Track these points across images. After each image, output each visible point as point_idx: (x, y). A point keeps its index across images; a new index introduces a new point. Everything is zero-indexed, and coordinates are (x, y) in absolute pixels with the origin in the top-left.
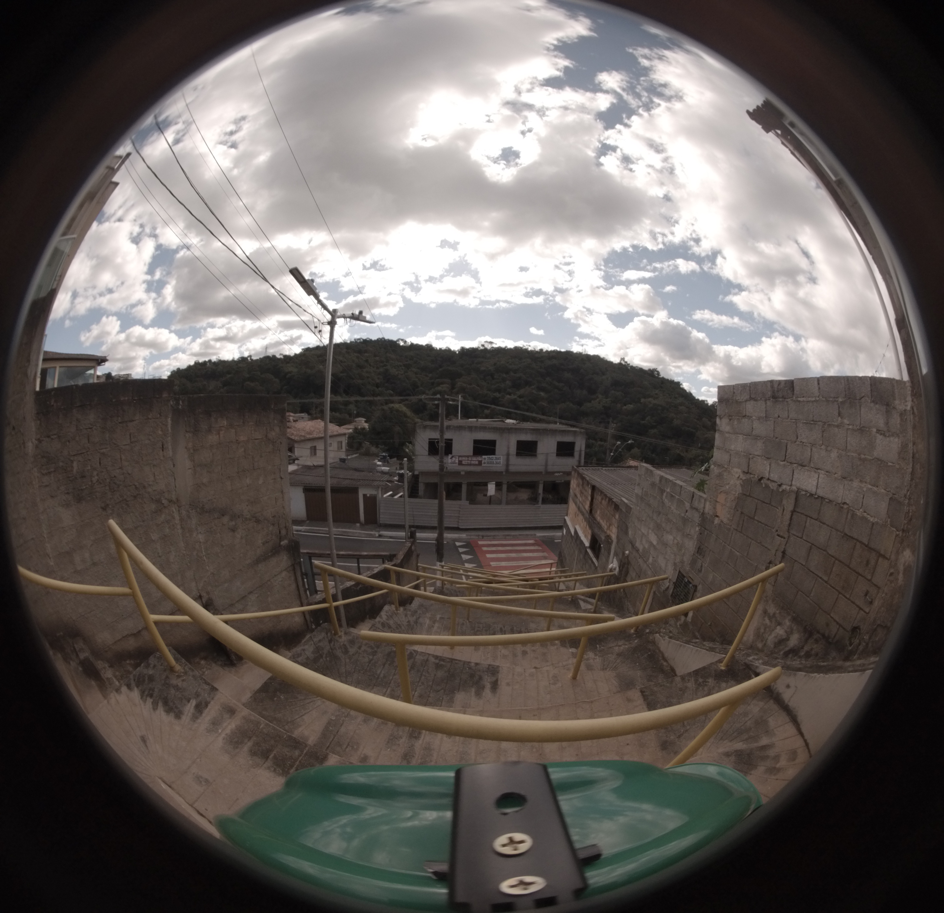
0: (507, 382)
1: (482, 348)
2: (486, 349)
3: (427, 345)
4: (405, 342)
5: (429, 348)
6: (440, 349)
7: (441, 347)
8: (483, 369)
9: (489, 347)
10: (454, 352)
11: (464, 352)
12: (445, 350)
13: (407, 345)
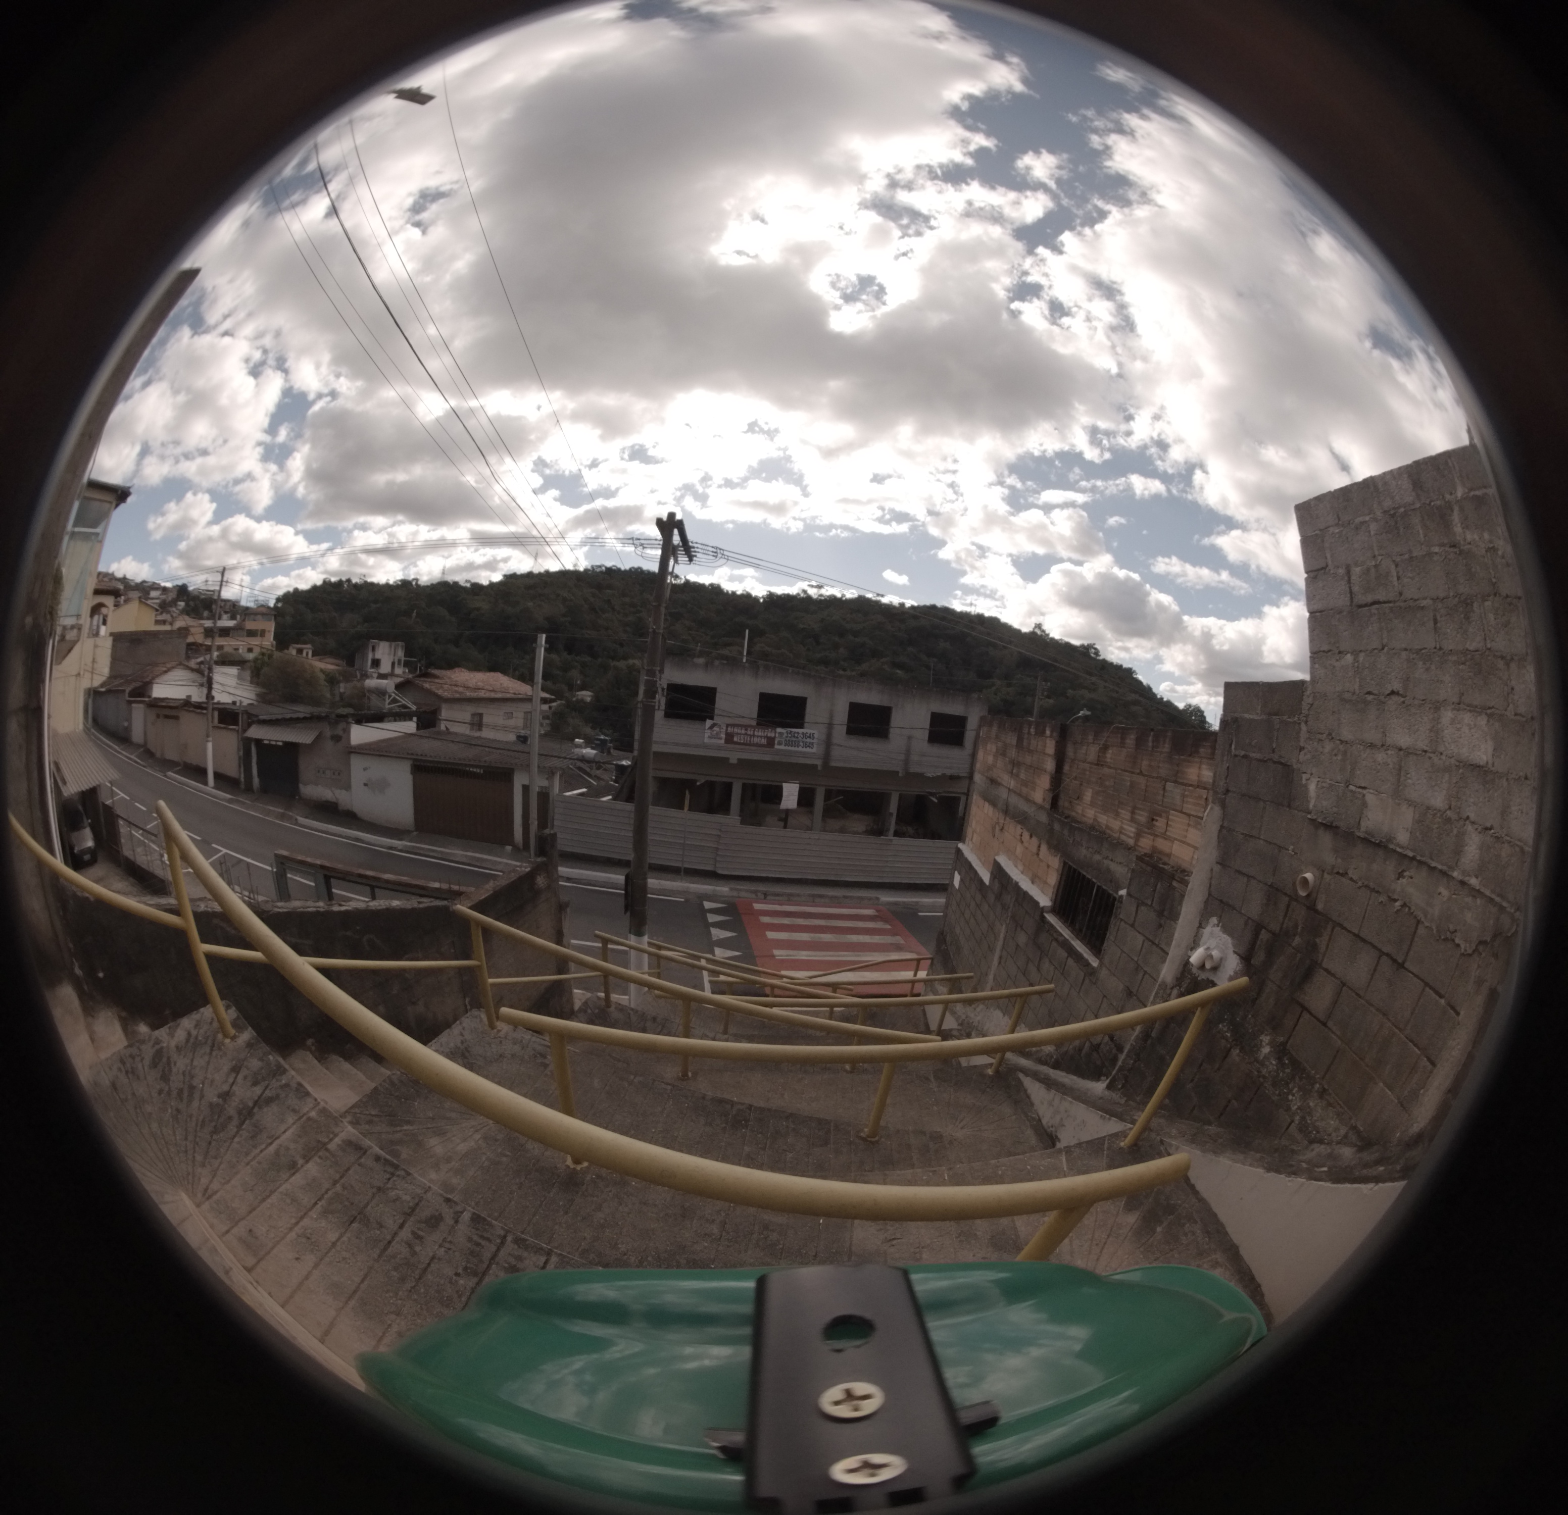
0: (842, 650)
1: (801, 595)
2: (809, 598)
3: (712, 585)
4: (676, 577)
5: (715, 590)
6: (734, 593)
7: (734, 590)
8: (802, 626)
9: (813, 592)
10: (756, 599)
11: (772, 599)
12: (742, 596)
13: (678, 582)
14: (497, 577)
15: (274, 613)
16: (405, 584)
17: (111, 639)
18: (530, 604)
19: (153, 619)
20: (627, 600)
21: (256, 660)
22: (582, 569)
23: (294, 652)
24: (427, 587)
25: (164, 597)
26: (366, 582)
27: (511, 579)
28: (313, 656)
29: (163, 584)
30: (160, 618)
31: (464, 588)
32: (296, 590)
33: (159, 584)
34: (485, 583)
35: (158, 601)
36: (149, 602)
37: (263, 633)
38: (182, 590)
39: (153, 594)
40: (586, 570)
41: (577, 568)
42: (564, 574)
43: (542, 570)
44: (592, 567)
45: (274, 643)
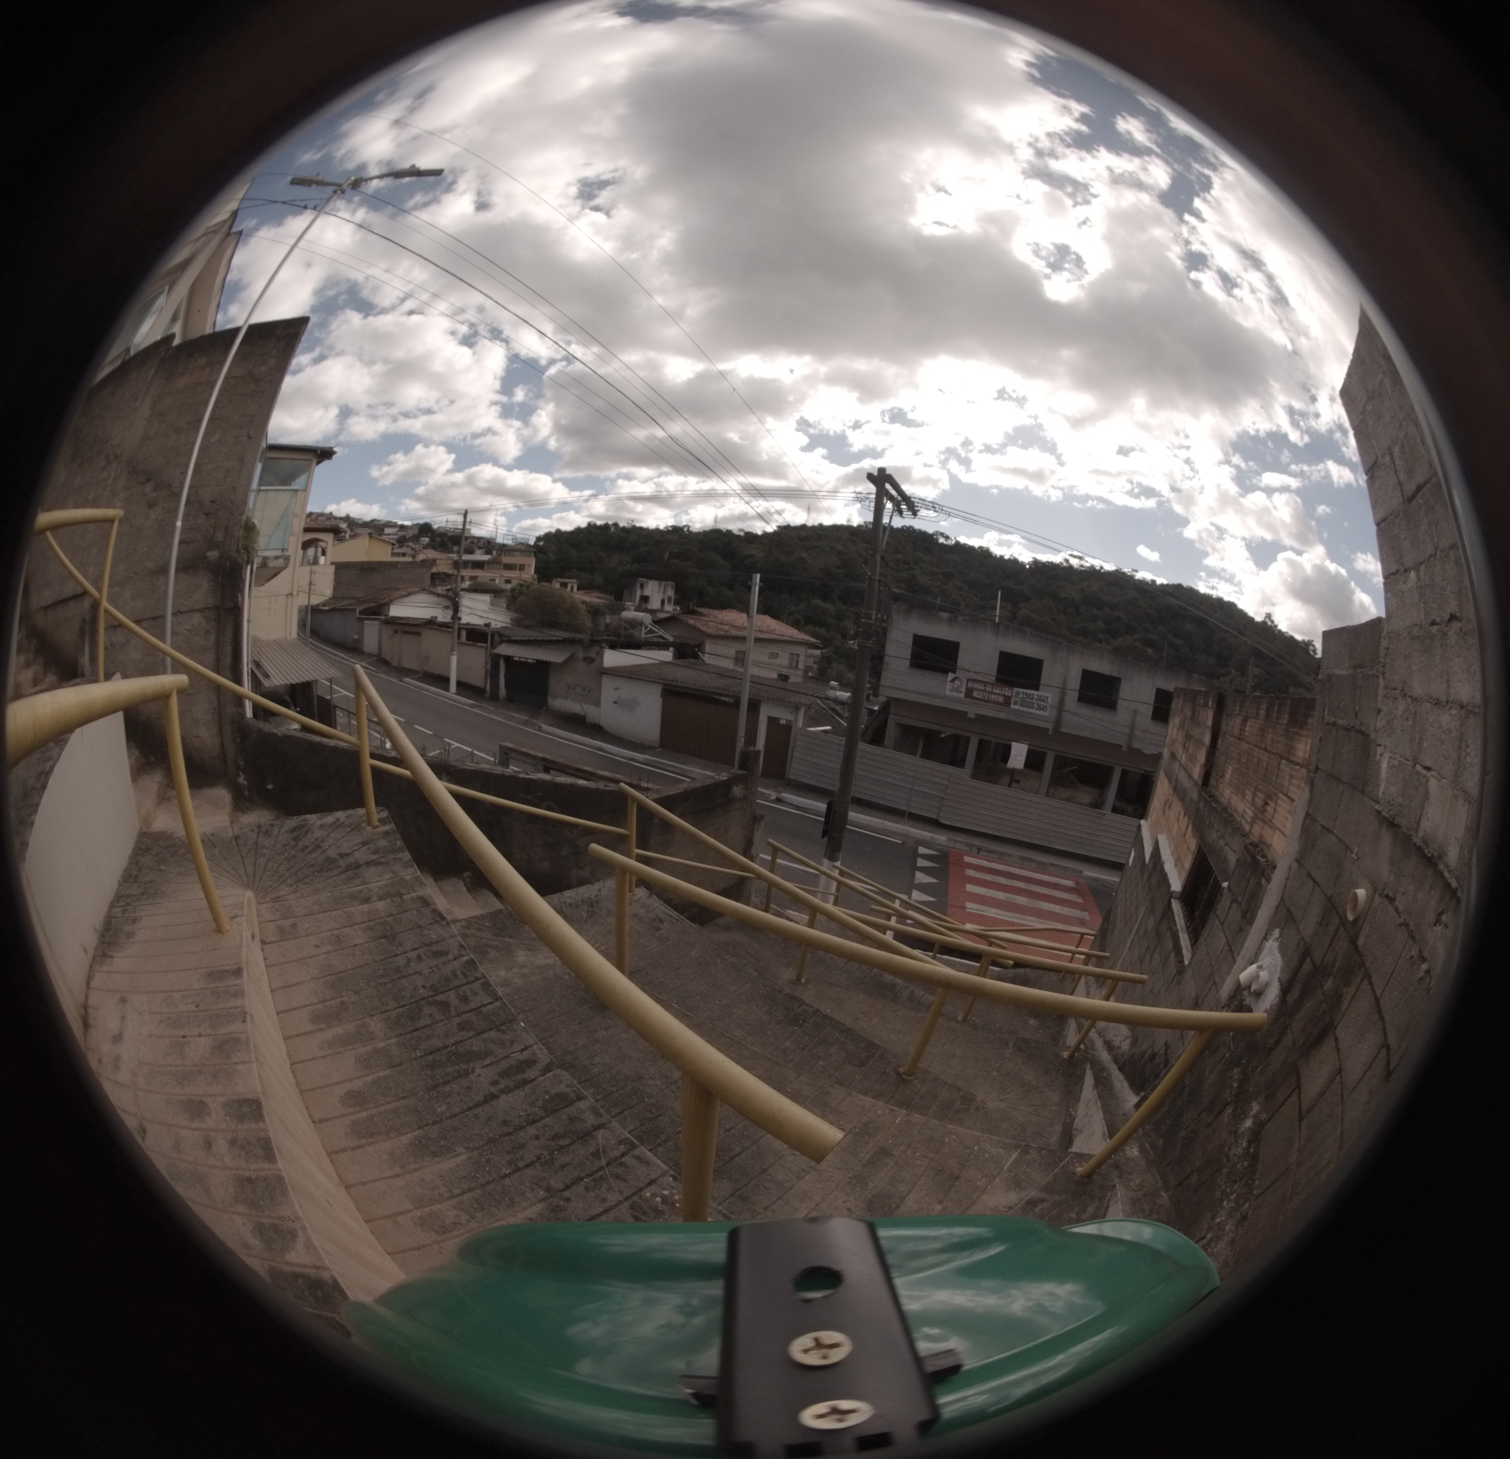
0: (1099, 623)
1: (1065, 564)
2: (1071, 568)
3: (980, 548)
4: (947, 538)
5: (984, 553)
6: (1002, 557)
7: (1002, 554)
8: (1063, 595)
9: (1075, 562)
10: (1022, 565)
11: (1037, 566)
12: (1009, 560)
13: (949, 542)
14: (771, 528)
15: (533, 550)
16: (676, 531)
17: (333, 567)
18: (804, 555)
19: (390, 551)
20: (900, 557)
21: (513, 590)
22: (855, 524)
23: (558, 586)
24: (699, 533)
25: (402, 533)
26: (634, 527)
27: (786, 530)
28: (578, 589)
29: (400, 523)
30: (396, 551)
31: (738, 537)
32: (558, 532)
33: (396, 523)
34: (760, 533)
35: (396, 537)
36: (383, 537)
37: (522, 568)
38: (425, 529)
39: (387, 531)
40: (859, 526)
41: (851, 524)
42: (837, 529)
43: (816, 524)
44: (865, 523)
45: (536, 576)
